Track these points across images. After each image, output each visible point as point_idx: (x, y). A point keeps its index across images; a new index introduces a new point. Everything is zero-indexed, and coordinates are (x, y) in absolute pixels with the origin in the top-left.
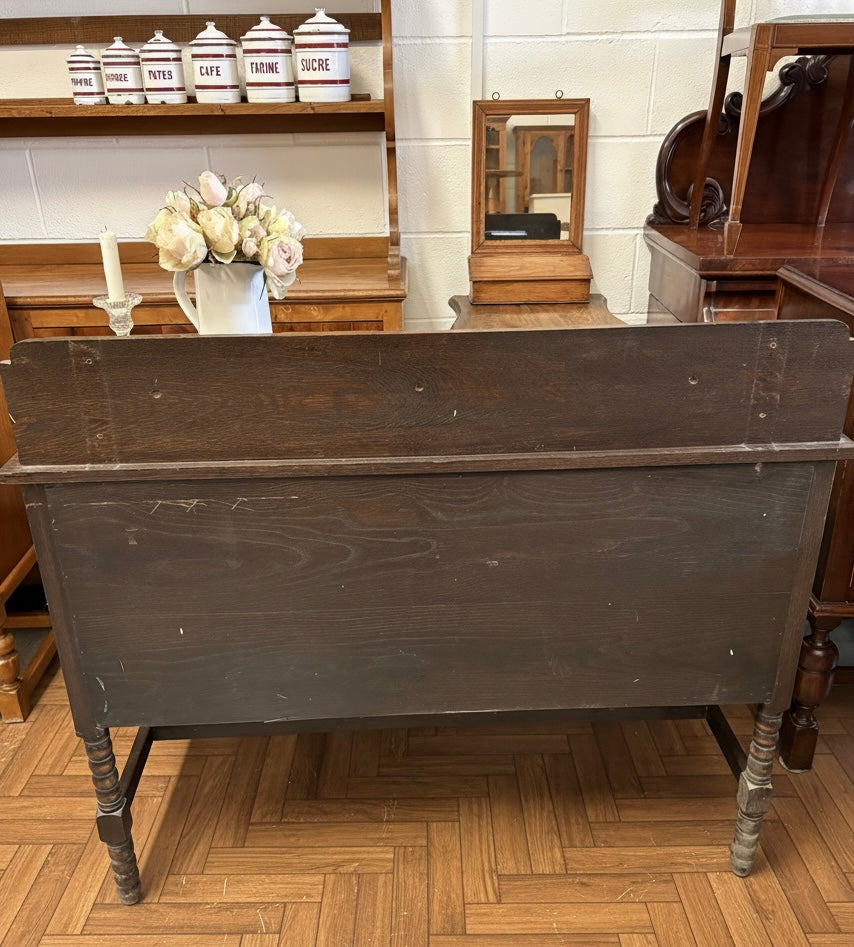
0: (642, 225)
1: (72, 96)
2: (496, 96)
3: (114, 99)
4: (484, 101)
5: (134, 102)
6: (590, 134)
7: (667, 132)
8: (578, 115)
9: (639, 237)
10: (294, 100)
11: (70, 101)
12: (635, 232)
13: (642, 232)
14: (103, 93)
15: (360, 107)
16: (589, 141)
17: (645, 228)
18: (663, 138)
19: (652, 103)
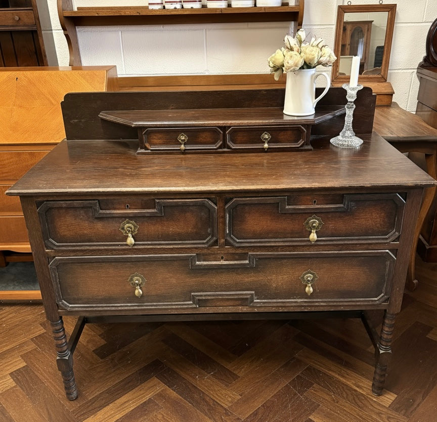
0: (416, 68)
1: (147, 5)
2: (349, 3)
3: (168, 6)
4: (344, 6)
5: (178, 8)
6: (395, 22)
7: (433, 21)
8: (390, 13)
9: (414, 73)
10: (254, 6)
11: (147, 8)
12: (413, 71)
13: (416, 71)
14: (162, 4)
15: (285, 9)
16: (395, 25)
17: (418, 68)
18: (431, 24)
19: (426, 6)
